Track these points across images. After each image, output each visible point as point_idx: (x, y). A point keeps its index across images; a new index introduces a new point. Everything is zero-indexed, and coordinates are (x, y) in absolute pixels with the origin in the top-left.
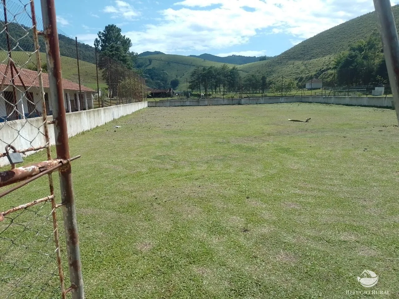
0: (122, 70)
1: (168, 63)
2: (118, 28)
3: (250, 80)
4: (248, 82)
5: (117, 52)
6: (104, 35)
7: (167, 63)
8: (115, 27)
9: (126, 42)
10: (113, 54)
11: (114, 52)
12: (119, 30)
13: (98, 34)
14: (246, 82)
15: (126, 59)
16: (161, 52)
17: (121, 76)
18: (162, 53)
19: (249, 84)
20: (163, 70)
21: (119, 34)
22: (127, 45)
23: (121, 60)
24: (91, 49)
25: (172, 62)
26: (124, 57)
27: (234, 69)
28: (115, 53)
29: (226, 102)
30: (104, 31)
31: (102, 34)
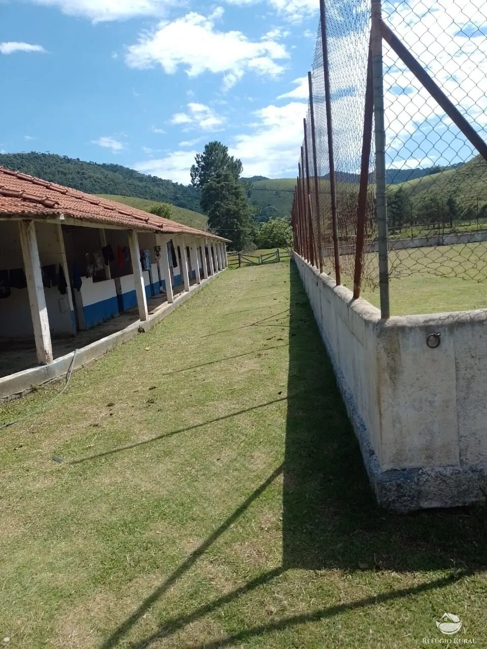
0: (237, 209)
1: (277, 193)
2: (224, 146)
3: (427, 207)
4: (424, 211)
5: (227, 183)
6: (204, 159)
7: (274, 192)
8: (219, 145)
9: (236, 166)
10: (222, 186)
11: (223, 183)
12: (225, 150)
13: (196, 159)
14: (421, 210)
15: (239, 192)
16: (263, 176)
17: (235, 218)
18: (265, 178)
19: (427, 215)
20: (269, 205)
21: (226, 155)
22: (237, 170)
23: (232, 194)
24: (161, 183)
25: (282, 190)
26: (236, 188)
27: (400, 190)
28: (225, 184)
29: (416, 242)
30: (204, 153)
31: (201, 158)
